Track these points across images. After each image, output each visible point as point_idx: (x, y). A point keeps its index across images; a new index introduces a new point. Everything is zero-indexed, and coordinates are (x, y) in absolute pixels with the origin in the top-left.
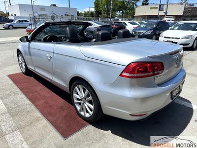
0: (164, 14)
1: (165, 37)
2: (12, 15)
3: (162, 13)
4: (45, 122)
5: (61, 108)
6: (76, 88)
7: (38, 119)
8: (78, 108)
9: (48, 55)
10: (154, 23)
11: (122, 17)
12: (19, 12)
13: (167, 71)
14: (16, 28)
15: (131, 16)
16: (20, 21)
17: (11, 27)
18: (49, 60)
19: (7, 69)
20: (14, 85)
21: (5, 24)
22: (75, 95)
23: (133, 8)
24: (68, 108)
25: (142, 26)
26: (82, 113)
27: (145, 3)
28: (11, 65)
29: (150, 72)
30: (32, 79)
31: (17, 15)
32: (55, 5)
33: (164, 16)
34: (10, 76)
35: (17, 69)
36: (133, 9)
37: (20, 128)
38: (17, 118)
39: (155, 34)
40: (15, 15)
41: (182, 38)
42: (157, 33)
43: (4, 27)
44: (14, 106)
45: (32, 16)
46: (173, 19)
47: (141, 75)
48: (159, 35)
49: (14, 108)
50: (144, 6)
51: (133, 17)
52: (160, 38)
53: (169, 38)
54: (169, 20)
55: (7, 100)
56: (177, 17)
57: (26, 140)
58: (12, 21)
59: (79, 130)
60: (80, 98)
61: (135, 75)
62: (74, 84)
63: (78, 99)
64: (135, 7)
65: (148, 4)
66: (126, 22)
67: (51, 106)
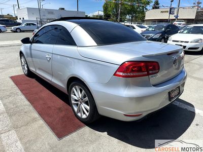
0: (174, 18)
1: (173, 41)
2: (20, 19)
3: (172, 17)
4: (41, 122)
5: (60, 109)
6: (74, 88)
7: (34, 120)
8: (76, 109)
9: (47, 56)
10: (163, 27)
11: (131, 21)
12: (27, 16)
13: (166, 72)
14: (23, 31)
15: (141, 20)
16: (27, 24)
17: (18, 30)
18: (49, 61)
19: (10, 70)
20: (15, 86)
21: (12, 28)
22: (72, 95)
23: (143, 11)
24: (66, 109)
25: (150, 29)
26: (79, 114)
27: (156, 7)
28: (14, 67)
29: (144, 72)
30: (34, 80)
31: (25, 19)
32: (63, 9)
33: (175, 20)
34: (12, 78)
35: (19, 71)
36: (143, 13)
37: (16, 127)
38: (14, 118)
39: (164, 38)
40: (23, 18)
41: (191, 42)
42: (166, 37)
43: (11, 31)
44: (13, 107)
45: (39, 20)
46: (184, 23)
47: (134, 74)
48: (168, 38)
49: (13, 108)
50: (155, 10)
51: (143, 21)
52: (168, 41)
53: (178, 41)
54: (180, 24)
55: (6, 101)
56: (189, 21)
57: (20, 139)
58: (20, 24)
59: (75, 131)
60: (77, 99)
61: (129, 74)
62: (72, 84)
63: (76, 100)
64: (145, 10)
65: (158, 8)
66: (135, 26)
67: (49, 107)
